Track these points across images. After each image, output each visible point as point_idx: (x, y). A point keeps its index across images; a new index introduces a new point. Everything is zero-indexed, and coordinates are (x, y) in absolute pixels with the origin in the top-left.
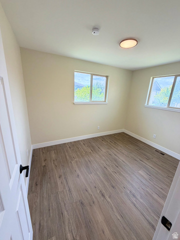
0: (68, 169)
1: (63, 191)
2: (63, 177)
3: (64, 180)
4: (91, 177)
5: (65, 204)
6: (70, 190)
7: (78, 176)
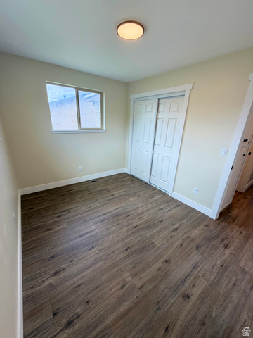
0: (162, 287)
1: (203, 276)
2: (183, 289)
3: (188, 283)
4: (159, 243)
5: (213, 267)
6: (195, 267)
7: (166, 261)
